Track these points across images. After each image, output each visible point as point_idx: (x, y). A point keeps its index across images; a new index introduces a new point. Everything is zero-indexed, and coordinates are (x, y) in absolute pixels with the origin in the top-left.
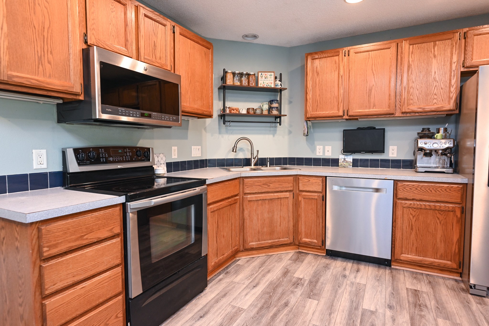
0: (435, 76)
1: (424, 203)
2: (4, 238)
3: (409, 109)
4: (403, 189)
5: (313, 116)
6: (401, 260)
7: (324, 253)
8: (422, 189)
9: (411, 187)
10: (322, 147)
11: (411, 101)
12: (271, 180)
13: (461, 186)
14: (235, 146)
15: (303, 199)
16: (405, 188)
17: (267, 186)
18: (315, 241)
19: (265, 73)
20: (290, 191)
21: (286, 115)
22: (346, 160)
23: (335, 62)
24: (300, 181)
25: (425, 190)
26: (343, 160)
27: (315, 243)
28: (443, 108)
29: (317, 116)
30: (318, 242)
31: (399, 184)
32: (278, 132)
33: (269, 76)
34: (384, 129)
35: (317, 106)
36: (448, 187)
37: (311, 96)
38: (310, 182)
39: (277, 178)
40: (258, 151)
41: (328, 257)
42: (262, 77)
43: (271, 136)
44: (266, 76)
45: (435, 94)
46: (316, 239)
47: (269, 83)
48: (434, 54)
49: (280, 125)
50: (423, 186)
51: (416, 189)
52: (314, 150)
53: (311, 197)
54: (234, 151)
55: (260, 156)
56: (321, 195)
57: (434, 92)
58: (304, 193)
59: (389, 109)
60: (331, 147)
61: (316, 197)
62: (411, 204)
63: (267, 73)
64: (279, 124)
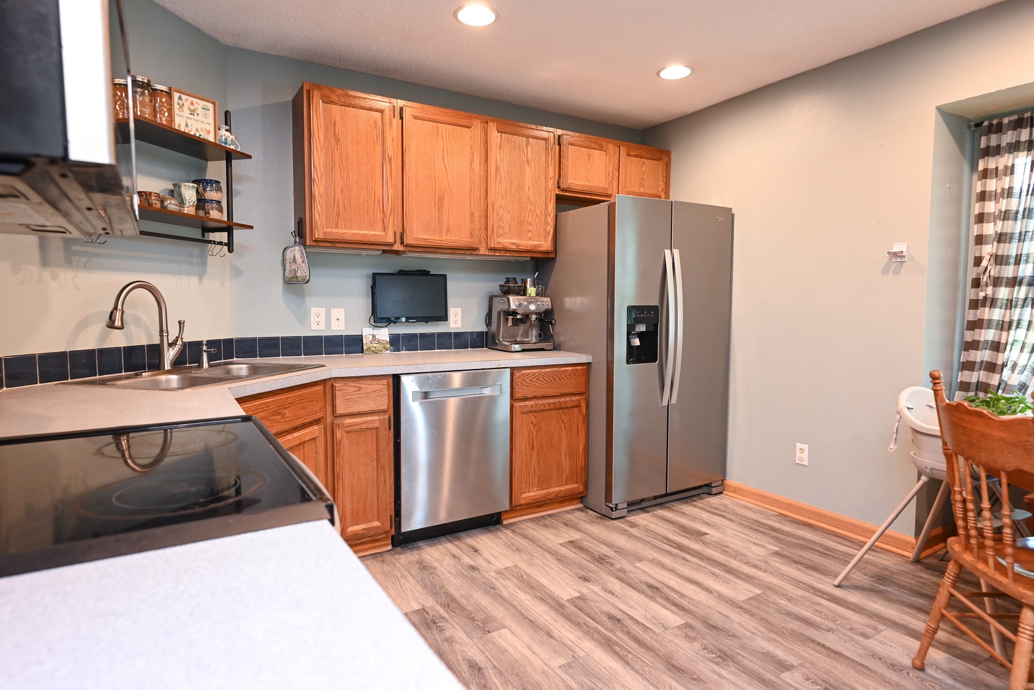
0: (529, 194)
1: (548, 401)
3: (499, 243)
4: (521, 383)
5: (330, 237)
6: (521, 505)
7: (387, 545)
8: (545, 378)
9: (532, 377)
10: (322, 310)
11: (501, 231)
12: (287, 398)
13: (585, 367)
14: (116, 308)
15: (345, 435)
16: (523, 380)
17: (279, 417)
18: (376, 524)
19: (191, 99)
20: (317, 422)
21: (251, 227)
22: (377, 338)
24: (337, 393)
25: (548, 380)
26: (371, 338)
27: (377, 528)
28: (540, 247)
29: (340, 237)
30: (383, 525)
31: (517, 374)
32: (209, 269)
33: (200, 111)
34: (445, 276)
35: (338, 215)
36: (573, 370)
37: (322, 190)
38: (361, 392)
39: (298, 393)
40: (181, 324)
41: (399, 549)
42: (182, 106)
43: (194, 280)
44: (192, 108)
45: (530, 224)
46: (378, 520)
47: (202, 129)
48: (527, 157)
49: (231, 250)
50: (546, 373)
51: (538, 379)
52: (304, 317)
53: (364, 426)
54: (118, 323)
56: (386, 417)
57: (529, 220)
58: (348, 421)
59: (471, 240)
60: (343, 310)
61: (377, 425)
62: (532, 405)
63: (195, 100)
64: (226, 248)
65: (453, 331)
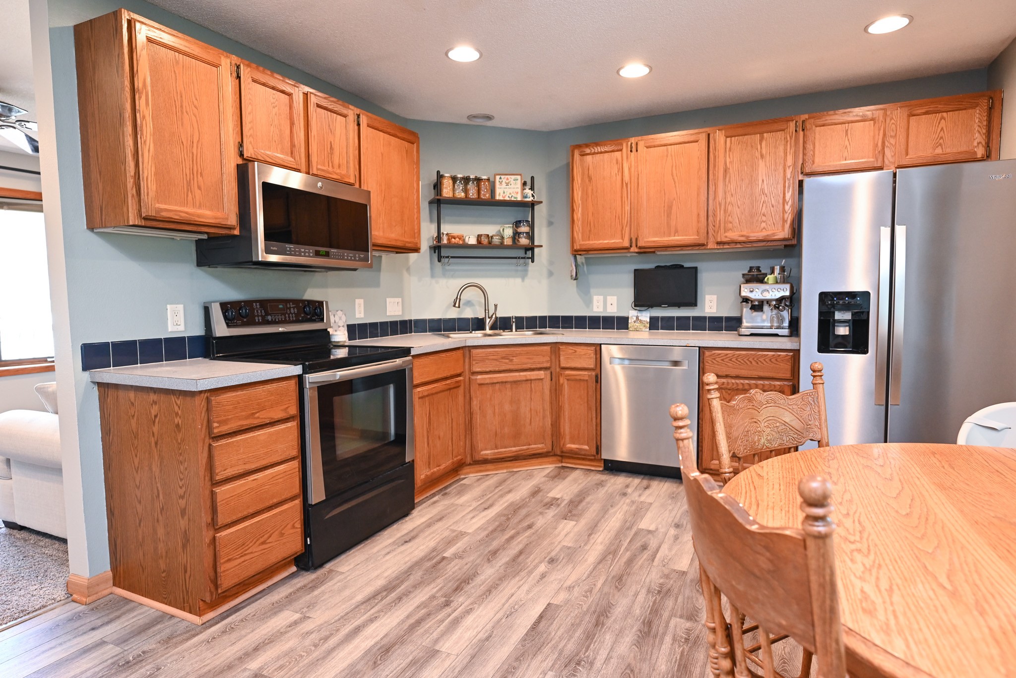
0: (763, 187)
1: (742, 381)
2: (156, 416)
3: (726, 237)
4: (712, 362)
5: (584, 247)
6: (711, 470)
7: (600, 467)
8: (739, 360)
9: (724, 357)
10: (601, 298)
11: (730, 225)
12: (514, 351)
13: (791, 354)
14: (457, 298)
15: (566, 382)
16: (714, 359)
17: (508, 361)
18: (586, 447)
19: (506, 177)
20: (546, 369)
21: (541, 246)
22: (639, 318)
23: (617, 160)
24: (561, 353)
25: (742, 361)
26: (635, 319)
27: (586, 450)
28: (774, 236)
29: (590, 247)
30: (590, 449)
31: (707, 353)
32: (530, 273)
33: (512, 182)
34: (696, 269)
35: (590, 231)
36: (774, 355)
37: (580, 215)
38: (577, 354)
39: (525, 349)
40: (496, 306)
41: (607, 472)
42: (501, 183)
43: (519, 280)
44: (507, 181)
45: (764, 215)
46: (588, 445)
47: (513, 193)
48: (761, 152)
49: (533, 261)
50: (739, 355)
51: (731, 360)
52: (589, 303)
53: (578, 378)
54: (457, 305)
55: (500, 314)
56: (594, 373)
57: (763, 212)
58: (568, 372)
59: (697, 237)
60: (616, 297)
61: (586, 378)
62: (724, 382)
63: (509, 177)
64: (530, 260)
65: (707, 315)
